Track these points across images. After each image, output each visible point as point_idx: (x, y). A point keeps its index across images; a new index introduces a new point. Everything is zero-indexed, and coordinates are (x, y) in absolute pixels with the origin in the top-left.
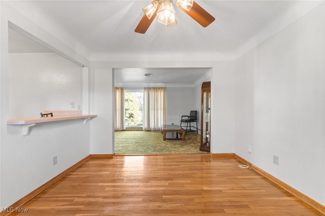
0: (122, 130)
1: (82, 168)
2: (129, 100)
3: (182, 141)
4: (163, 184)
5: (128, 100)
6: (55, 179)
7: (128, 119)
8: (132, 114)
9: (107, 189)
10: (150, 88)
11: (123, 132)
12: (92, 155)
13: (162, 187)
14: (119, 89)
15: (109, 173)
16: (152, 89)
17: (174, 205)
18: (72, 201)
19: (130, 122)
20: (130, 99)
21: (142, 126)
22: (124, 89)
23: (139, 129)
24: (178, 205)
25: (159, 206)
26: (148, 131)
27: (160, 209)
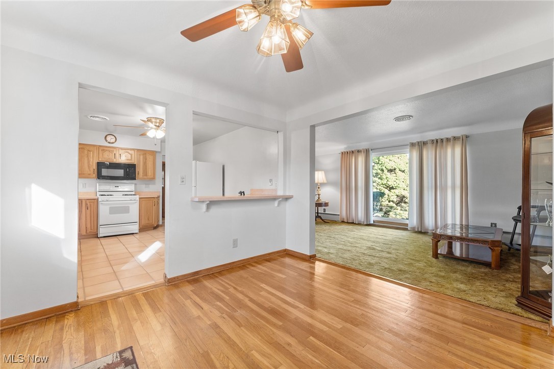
0: (366, 223)
1: (269, 263)
2: (397, 170)
3: (487, 270)
4: (333, 323)
5: (395, 169)
6: (235, 264)
7: (394, 205)
8: (404, 197)
9: (263, 293)
10: (425, 143)
11: (367, 227)
12: (288, 250)
13: (326, 325)
14: (362, 153)
15: (284, 276)
16: (429, 145)
17: (310, 356)
18: (227, 289)
19: (398, 211)
20: (400, 167)
21: (407, 222)
22: (371, 152)
23: (402, 227)
24: (317, 361)
25: (289, 344)
26: (420, 232)
27: (287, 348)
